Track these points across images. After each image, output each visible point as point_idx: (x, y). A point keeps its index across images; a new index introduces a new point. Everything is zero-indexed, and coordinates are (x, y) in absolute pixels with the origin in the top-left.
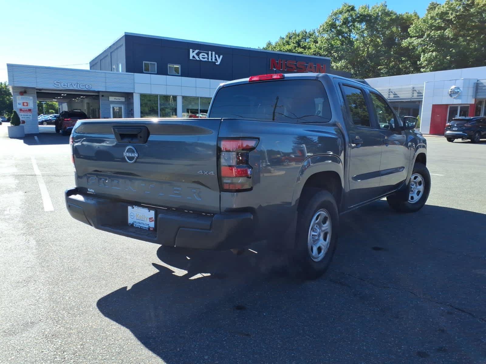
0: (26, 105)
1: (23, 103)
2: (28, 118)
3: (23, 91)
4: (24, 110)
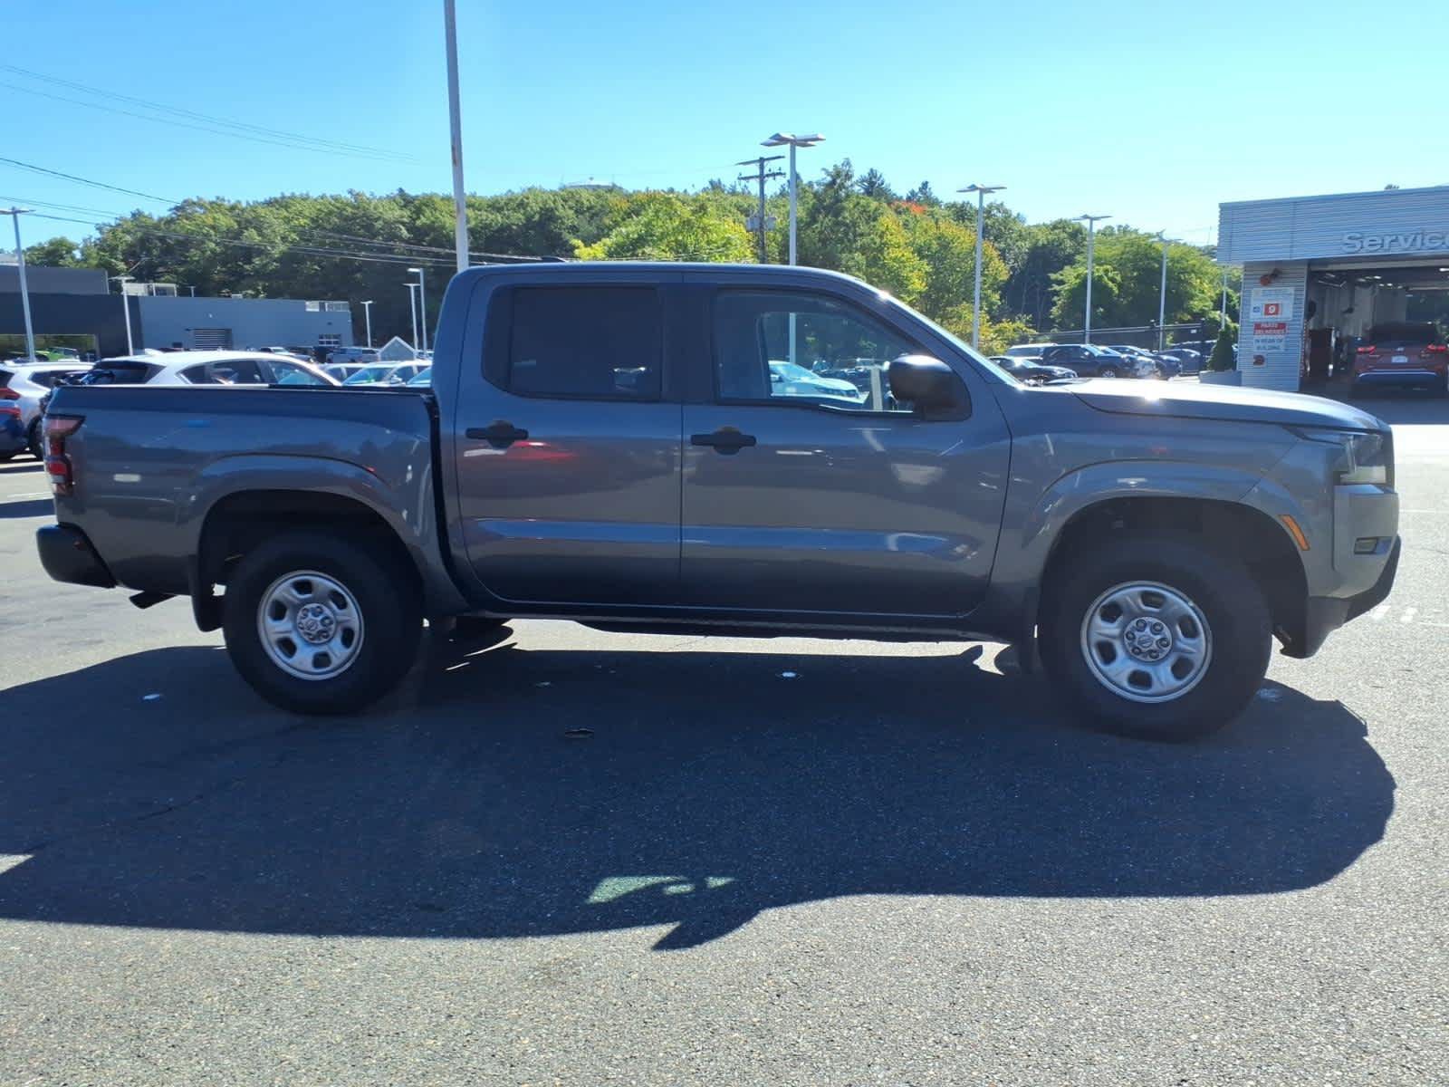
0: (1274, 311)
1: (1267, 306)
2: (1275, 348)
3: (1271, 272)
4: (1266, 326)
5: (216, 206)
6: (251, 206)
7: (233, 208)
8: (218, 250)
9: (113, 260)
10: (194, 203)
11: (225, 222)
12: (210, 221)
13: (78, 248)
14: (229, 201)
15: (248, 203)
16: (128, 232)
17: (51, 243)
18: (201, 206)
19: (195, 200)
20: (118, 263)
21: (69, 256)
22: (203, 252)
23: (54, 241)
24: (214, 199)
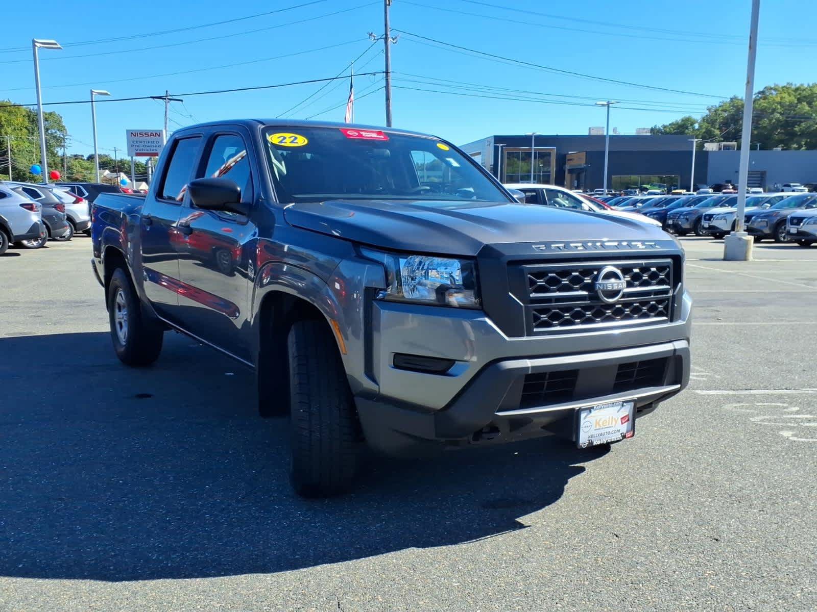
5: (785, 89)
6: (810, 87)
7: (797, 89)
8: (781, 118)
9: (712, 129)
10: (771, 89)
11: (788, 99)
12: (778, 99)
13: (697, 122)
14: (795, 85)
15: (808, 85)
16: (725, 111)
17: (683, 120)
18: (775, 90)
19: (773, 86)
20: (716, 130)
21: (691, 127)
22: (770, 120)
23: (684, 119)
24: (785, 84)
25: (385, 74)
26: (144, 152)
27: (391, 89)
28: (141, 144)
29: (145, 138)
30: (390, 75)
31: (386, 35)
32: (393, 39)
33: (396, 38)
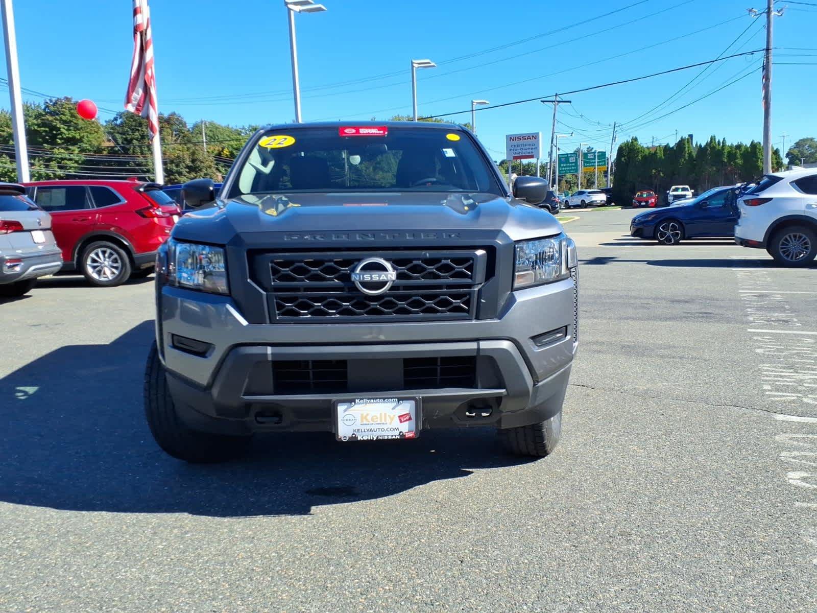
25: (765, 51)
26: (518, 155)
27: (772, 68)
28: (519, 148)
29: (522, 142)
30: (772, 52)
31: (769, 8)
32: (779, 12)
33: (782, 10)
